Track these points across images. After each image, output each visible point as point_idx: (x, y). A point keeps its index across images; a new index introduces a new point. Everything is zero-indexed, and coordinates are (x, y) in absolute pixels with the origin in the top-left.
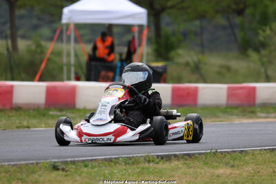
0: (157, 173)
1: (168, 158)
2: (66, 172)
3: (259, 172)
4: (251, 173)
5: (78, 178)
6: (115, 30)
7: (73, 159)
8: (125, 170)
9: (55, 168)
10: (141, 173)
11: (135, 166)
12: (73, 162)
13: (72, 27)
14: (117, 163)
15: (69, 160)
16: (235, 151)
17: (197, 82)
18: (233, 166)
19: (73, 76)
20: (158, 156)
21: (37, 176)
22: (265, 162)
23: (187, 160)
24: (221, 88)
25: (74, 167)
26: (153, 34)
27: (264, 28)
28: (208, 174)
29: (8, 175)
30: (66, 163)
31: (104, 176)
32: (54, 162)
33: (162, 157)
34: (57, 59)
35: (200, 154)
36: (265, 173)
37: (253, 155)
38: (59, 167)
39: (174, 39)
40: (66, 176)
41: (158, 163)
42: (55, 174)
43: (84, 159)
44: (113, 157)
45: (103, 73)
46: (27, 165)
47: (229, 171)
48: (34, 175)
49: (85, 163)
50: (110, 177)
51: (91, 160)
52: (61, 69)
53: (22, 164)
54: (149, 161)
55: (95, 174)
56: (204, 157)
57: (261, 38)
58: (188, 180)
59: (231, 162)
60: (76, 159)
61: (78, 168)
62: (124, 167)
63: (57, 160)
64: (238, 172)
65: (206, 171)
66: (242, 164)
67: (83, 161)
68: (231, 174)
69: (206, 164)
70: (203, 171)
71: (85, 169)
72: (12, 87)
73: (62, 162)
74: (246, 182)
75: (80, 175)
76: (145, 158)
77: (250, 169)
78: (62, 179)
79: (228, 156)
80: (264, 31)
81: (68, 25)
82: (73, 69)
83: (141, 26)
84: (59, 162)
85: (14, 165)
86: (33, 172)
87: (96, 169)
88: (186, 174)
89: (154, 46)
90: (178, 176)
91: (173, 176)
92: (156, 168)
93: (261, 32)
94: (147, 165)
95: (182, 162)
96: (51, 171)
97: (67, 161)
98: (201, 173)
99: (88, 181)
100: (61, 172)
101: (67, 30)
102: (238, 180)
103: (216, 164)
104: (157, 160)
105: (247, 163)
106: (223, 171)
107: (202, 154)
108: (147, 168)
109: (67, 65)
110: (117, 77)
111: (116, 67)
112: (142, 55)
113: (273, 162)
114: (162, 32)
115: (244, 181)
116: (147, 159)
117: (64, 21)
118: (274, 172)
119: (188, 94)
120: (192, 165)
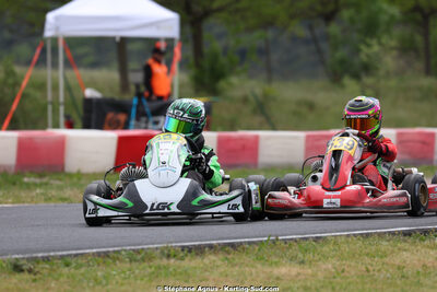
0: (181, 274)
1: (199, 250)
2: (35, 274)
3: (343, 271)
4: (330, 272)
5: (53, 285)
6: (131, 47)
7: (46, 254)
8: (130, 270)
9: (17, 268)
10: (154, 276)
11: (146, 264)
12: (47, 259)
13: (61, 43)
14: (118, 259)
15: (40, 255)
16: (306, 239)
17: (260, 128)
18: (302, 262)
19: (62, 120)
20: (183, 248)
22: (354, 255)
23: (229, 253)
24: (295, 138)
25: (47, 266)
26: (190, 53)
27: (368, 40)
28: (262, 276)
30: (36, 260)
31: (96, 280)
32: (17, 259)
33: (190, 249)
34: (38, 95)
35: (249, 243)
36: (353, 273)
37: (336, 243)
38: (24, 267)
39: (223, 60)
40: (34, 280)
41: (182, 259)
42: (18, 276)
43: (65, 253)
44: (111, 249)
45: (110, 115)
47: (295, 270)
49: (66, 261)
50: (104, 282)
51: (76, 255)
54: (169, 256)
55: (81, 277)
56: (257, 248)
57: (363, 57)
59: (300, 255)
60: (52, 254)
61: (55, 267)
62: (128, 265)
63: (21, 256)
64: (310, 271)
65: (261, 270)
66: (317, 257)
67: (62, 257)
68: (299, 274)
69: (259, 258)
70: (254, 271)
71: (67, 269)
73: (28, 259)
74: (322, 287)
75: (57, 280)
77: (330, 266)
78: (27, 286)
79: (295, 247)
80: (369, 46)
82: (62, 109)
83: (170, 41)
84: (23, 258)
87: (83, 270)
88: (227, 276)
89: (193, 71)
90: (214, 280)
91: (207, 280)
92: (179, 267)
93: (363, 47)
94: (165, 261)
95: (221, 256)
96: (10, 273)
97: (37, 257)
98: (251, 274)
100: (26, 276)
102: (309, 284)
103: (277, 260)
104: (182, 254)
105: (326, 257)
106: (286, 270)
107: (254, 242)
108: (164, 267)
109: (52, 103)
110: (133, 122)
111: (131, 106)
112: (172, 86)
113: (367, 254)
114: (206, 50)
115: (319, 285)
116: (166, 252)
117: (48, 33)
118: (368, 271)
119: (243, 148)
120: (237, 260)
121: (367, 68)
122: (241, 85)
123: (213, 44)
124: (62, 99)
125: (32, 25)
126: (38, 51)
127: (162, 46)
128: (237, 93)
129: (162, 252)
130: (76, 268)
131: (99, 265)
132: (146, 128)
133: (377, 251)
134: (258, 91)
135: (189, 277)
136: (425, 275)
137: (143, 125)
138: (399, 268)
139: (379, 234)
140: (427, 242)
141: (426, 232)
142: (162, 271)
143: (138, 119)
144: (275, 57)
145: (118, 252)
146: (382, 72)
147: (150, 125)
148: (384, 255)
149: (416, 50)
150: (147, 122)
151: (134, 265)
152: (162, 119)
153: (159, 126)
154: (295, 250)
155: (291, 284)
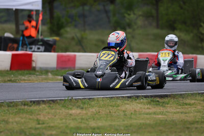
0: (29, 112)
1: (38, 103)
3: (99, 112)
4: (94, 113)
8: (8, 110)
10: (18, 113)
11: (15, 108)
14: (2, 105)
16: (85, 98)
18: (82, 108)
20: (31, 101)
22: (105, 106)
23: (50, 104)
28: (64, 113)
33: (34, 102)
35: (60, 100)
36: (103, 113)
37: (98, 101)
39: (63, 20)
41: (30, 106)
45: (10, 45)
47: (79, 111)
54: (25, 105)
56: (63, 102)
58: (50, 117)
59: (82, 106)
62: (7, 108)
64: (84, 112)
65: (63, 111)
66: (89, 106)
68: (80, 113)
69: (64, 106)
70: (61, 111)
74: (89, 118)
76: (22, 102)
77: (94, 110)
88: (49, 113)
89: (49, 25)
92: (29, 109)
94: (23, 107)
95: (47, 105)
98: (59, 113)
102: (84, 117)
103: (71, 107)
104: (30, 104)
105: (93, 107)
106: (75, 111)
107: (62, 100)
108: (23, 109)
110: (20, 48)
111: (19, 40)
113: (111, 106)
115: (88, 118)
116: (23, 103)
118: (110, 112)
119: (69, 60)
120: (54, 107)
121: (129, 25)
122: (70, 32)
128: (69, 36)
132: (26, 51)
133: (115, 104)
134: (79, 35)
135: (32, 113)
136: (134, 114)
137: (25, 49)
138: (124, 111)
139: (117, 97)
140: (138, 101)
141: (138, 97)
142: (22, 111)
143: (22, 47)
145: (3, 102)
146: (135, 27)
147: (28, 49)
148: (118, 106)
149: (153, 17)
150: (26, 48)
151: (10, 108)
152: (34, 47)
153: (33, 50)
154: (80, 103)
155: (76, 117)
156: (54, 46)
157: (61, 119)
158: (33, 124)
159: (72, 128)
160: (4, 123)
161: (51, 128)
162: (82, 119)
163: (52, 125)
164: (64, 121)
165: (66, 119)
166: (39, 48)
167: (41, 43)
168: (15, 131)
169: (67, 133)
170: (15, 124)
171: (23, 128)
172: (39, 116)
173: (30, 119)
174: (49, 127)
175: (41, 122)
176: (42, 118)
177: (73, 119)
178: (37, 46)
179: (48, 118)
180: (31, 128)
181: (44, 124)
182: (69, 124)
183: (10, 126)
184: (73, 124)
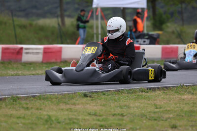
1: (154, 89)
2: (92, 98)
5: (99, 102)
6: (127, 11)
9: (85, 96)
10: (138, 98)
11: (134, 94)
12: (96, 92)
13: (99, 10)
14: (123, 92)
15: (94, 91)
16: (195, 85)
17: (179, 44)
18: (193, 94)
20: (148, 89)
21: (74, 100)
23: (165, 90)
25: (97, 95)
26: (151, 14)
29: (57, 100)
30: (92, 93)
31: (115, 100)
32: (85, 92)
33: (150, 89)
35: (173, 87)
38: (88, 95)
39: (164, 16)
40: (92, 100)
41: (147, 92)
42: (86, 98)
43: (103, 90)
44: (120, 89)
46: (69, 94)
47: (190, 96)
48: (73, 100)
49: (103, 93)
50: (118, 101)
51: (107, 91)
52: (93, 37)
53: (66, 94)
54: (142, 92)
55: (109, 99)
56: (176, 89)
58: (165, 102)
59: (192, 91)
61: (99, 95)
62: (127, 95)
64: (195, 97)
65: (177, 96)
68: (191, 98)
69: (176, 92)
70: (174, 97)
71: (104, 96)
72: (61, 48)
73: (89, 92)
75: (100, 100)
78: (89, 102)
79: (190, 88)
81: (97, 8)
82: (100, 36)
83: (143, 9)
85: (61, 94)
86: (73, 98)
87: (110, 96)
88: (164, 99)
89: (152, 21)
91: (157, 100)
92: (146, 96)
94: (141, 93)
95: (162, 91)
99: (105, 103)
100: (89, 98)
101: (96, 12)
102: (195, 102)
103: (183, 93)
106: (187, 96)
107: (175, 86)
108: (141, 95)
109: (96, 34)
112: (144, 27)
114: (157, 12)
117: (94, 6)
119: (172, 51)
120: (168, 93)
122: (171, 27)
123: (160, 10)
124: (100, 32)
125: (87, 2)
126: (90, 13)
127: (140, 11)
128: (170, 30)
129: (140, 90)
130: (108, 95)
131: (116, 94)
134: (178, 29)
142: (140, 97)
144: (185, 15)
147: (135, 42)
151: (130, 95)
152: (140, 40)
153: (139, 43)
154: (190, 89)
155: (188, 102)
156: (158, 39)
157: (176, 104)
158: (152, 109)
159: (186, 111)
160: (126, 107)
161: (168, 111)
162: (194, 103)
163: (168, 109)
164: (178, 105)
165: (180, 104)
166: (144, 42)
167: (147, 37)
168: (137, 114)
169: (183, 116)
170: (136, 109)
171: (143, 112)
172: (155, 101)
173: (148, 104)
174: (166, 110)
175: (158, 107)
176: (158, 103)
177: (185, 104)
178: (143, 40)
179: (164, 103)
180: (150, 112)
181: (161, 108)
182: (184, 108)
183: (132, 111)
184: (186, 108)
